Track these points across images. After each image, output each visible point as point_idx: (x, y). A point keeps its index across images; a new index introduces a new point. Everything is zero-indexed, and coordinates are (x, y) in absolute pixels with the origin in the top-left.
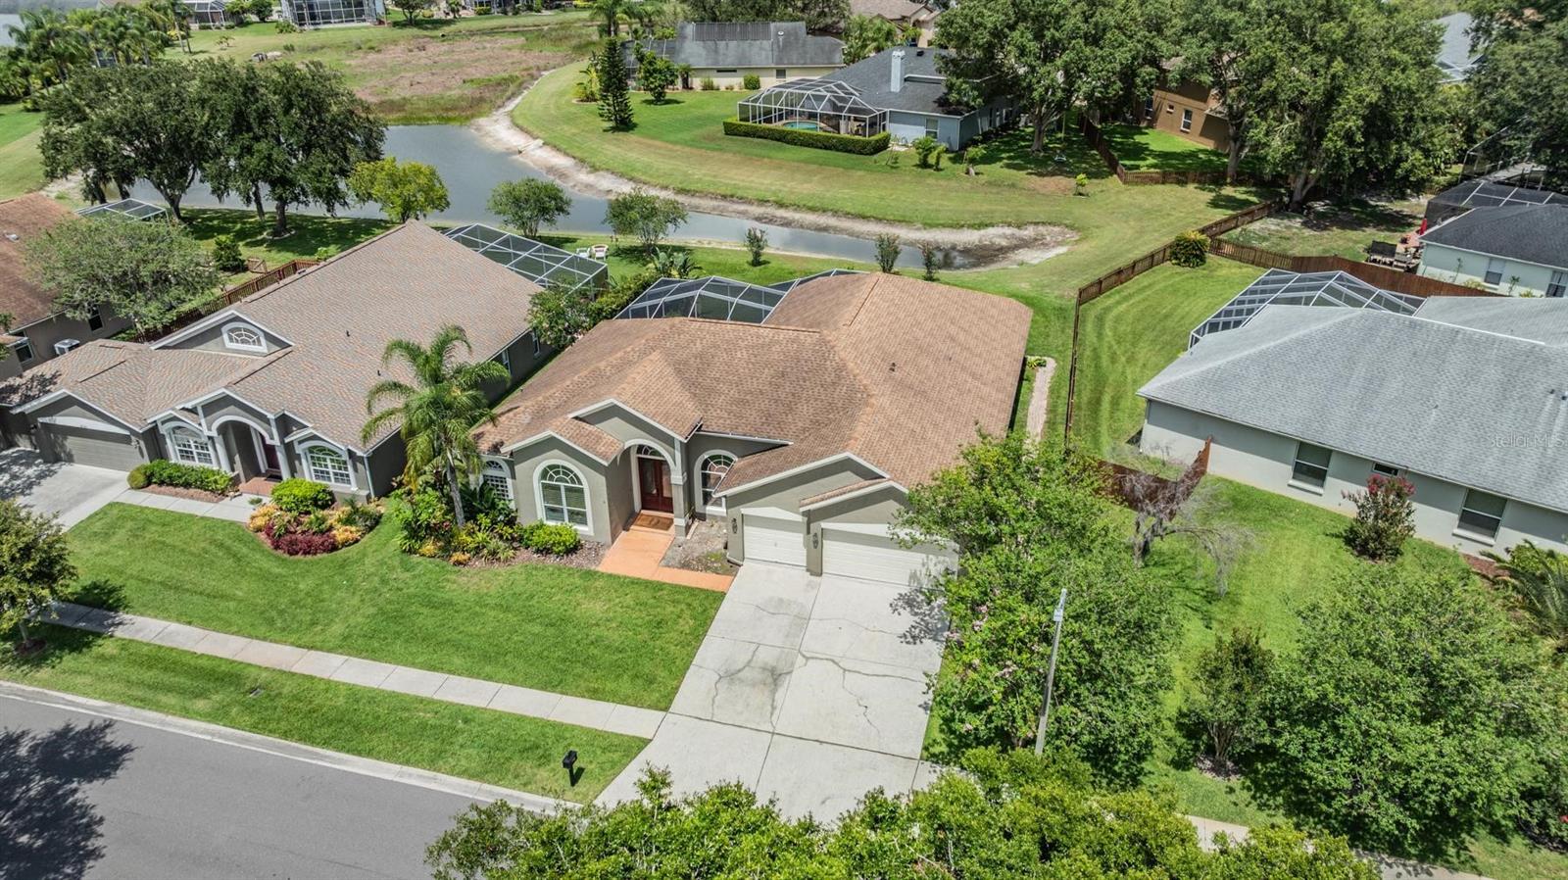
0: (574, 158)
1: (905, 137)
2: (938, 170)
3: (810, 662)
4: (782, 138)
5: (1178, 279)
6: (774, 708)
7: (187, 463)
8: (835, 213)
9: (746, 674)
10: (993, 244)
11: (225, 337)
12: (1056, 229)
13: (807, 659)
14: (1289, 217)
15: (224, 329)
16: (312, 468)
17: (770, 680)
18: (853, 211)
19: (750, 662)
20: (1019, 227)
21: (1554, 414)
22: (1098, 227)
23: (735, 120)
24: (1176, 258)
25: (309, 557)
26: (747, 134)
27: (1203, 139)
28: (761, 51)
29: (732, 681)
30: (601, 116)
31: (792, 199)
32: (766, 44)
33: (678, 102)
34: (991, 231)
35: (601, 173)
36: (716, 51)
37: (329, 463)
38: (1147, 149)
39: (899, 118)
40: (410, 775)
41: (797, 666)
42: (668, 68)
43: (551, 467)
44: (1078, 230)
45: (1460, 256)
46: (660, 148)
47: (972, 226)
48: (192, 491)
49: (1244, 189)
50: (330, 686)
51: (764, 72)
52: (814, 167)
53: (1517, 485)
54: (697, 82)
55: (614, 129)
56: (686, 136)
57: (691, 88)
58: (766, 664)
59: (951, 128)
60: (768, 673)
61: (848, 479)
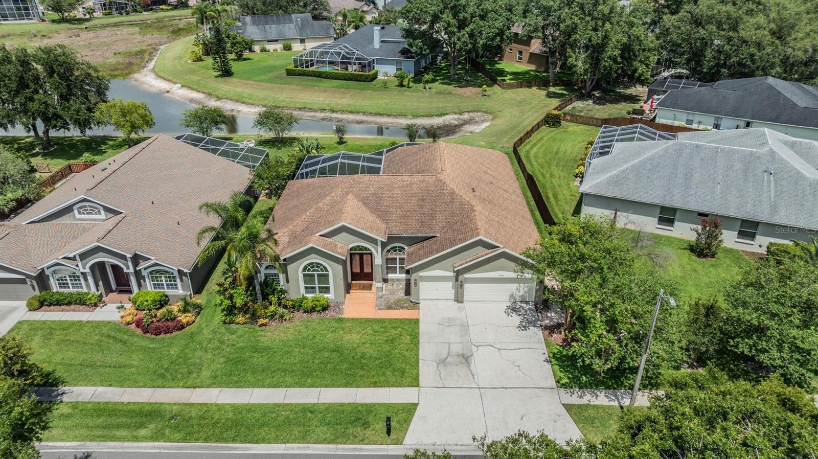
0: (203, 93)
1: (386, 72)
2: (409, 87)
3: (479, 347)
4: (320, 75)
5: (553, 134)
6: (473, 375)
7: (65, 290)
8: (364, 113)
9: (449, 359)
10: (451, 124)
11: (76, 212)
12: (479, 114)
13: (477, 346)
14: (586, 100)
15: (75, 207)
16: (152, 283)
17: (464, 361)
18: (374, 112)
19: (449, 353)
20: (461, 114)
21: (769, 181)
22: (499, 111)
23: (291, 67)
24: (548, 124)
25: (168, 335)
26: (300, 75)
27: (529, 65)
28: (289, 30)
29: (445, 365)
30: (214, 69)
31: (338, 107)
32: (292, 26)
33: (251, 59)
34: (447, 117)
35: (224, 100)
36: (265, 31)
37: (163, 279)
38: (504, 71)
39: (381, 62)
40: (293, 449)
41: (474, 351)
42: (244, 40)
43: (309, 264)
44: (490, 113)
45: (674, 113)
46: (253, 85)
47: (437, 115)
48: (73, 307)
49: (559, 88)
50: (219, 407)
51: (293, 41)
52: (343, 90)
53: (763, 215)
54: (257, 48)
55: (221, 76)
56: (262, 77)
57: (254, 51)
58: (458, 352)
59: (409, 66)
60: (461, 357)
61: (480, 250)
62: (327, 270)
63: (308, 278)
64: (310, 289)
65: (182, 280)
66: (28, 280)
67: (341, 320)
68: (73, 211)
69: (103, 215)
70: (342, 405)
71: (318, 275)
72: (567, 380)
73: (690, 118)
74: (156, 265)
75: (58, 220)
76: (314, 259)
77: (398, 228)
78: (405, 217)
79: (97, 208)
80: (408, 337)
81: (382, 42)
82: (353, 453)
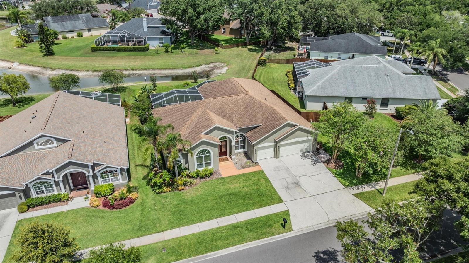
0: (40, 67)
1: (154, 44)
2: (171, 52)
4: (114, 49)
5: (265, 70)
6: (305, 191)
7: (43, 195)
8: (153, 69)
9: (290, 186)
10: (205, 70)
11: (35, 145)
12: (218, 63)
13: (299, 177)
14: (270, 51)
15: (34, 142)
16: (102, 180)
17: (297, 185)
18: (159, 68)
19: (287, 183)
20: (208, 64)
21: (388, 79)
22: (229, 61)
23: (94, 46)
24: (261, 65)
25: (127, 207)
26: (101, 50)
27: (230, 35)
28: (80, 24)
29: (289, 189)
30: (41, 51)
31: (136, 67)
32: (80, 22)
33: (60, 44)
34: (202, 67)
35: (57, 70)
36: (64, 26)
37: (110, 175)
38: (218, 40)
40: (240, 247)
41: (299, 180)
43: (200, 151)
44: (224, 62)
45: (319, 53)
46: (73, 59)
47: (196, 66)
48: (51, 204)
49: (252, 46)
51: (82, 31)
52: (133, 57)
53: (390, 95)
54: (60, 37)
55: (45, 55)
56: (76, 54)
57: (58, 39)
58: (291, 182)
59: (167, 40)
60: (294, 184)
61: (288, 129)
62: (209, 152)
63: (199, 159)
64: (199, 165)
65: (122, 174)
66: (17, 193)
67: (222, 179)
68: (33, 144)
69: (55, 144)
70: (252, 220)
71: (205, 156)
72: (348, 184)
73: (327, 55)
74: (107, 167)
75: (22, 152)
76: (203, 147)
77: (239, 124)
78: (240, 118)
79: (51, 140)
80: (263, 180)
81: (148, 27)
82: (272, 241)
